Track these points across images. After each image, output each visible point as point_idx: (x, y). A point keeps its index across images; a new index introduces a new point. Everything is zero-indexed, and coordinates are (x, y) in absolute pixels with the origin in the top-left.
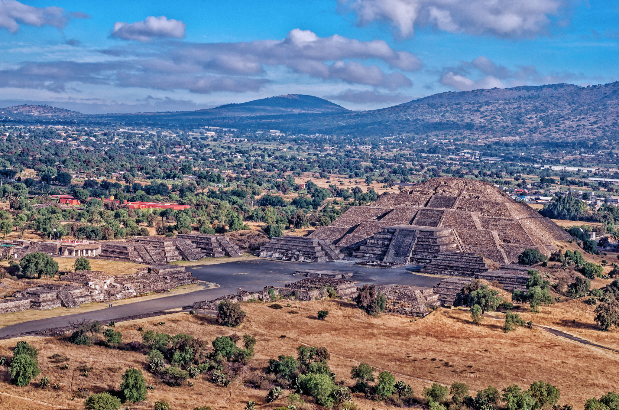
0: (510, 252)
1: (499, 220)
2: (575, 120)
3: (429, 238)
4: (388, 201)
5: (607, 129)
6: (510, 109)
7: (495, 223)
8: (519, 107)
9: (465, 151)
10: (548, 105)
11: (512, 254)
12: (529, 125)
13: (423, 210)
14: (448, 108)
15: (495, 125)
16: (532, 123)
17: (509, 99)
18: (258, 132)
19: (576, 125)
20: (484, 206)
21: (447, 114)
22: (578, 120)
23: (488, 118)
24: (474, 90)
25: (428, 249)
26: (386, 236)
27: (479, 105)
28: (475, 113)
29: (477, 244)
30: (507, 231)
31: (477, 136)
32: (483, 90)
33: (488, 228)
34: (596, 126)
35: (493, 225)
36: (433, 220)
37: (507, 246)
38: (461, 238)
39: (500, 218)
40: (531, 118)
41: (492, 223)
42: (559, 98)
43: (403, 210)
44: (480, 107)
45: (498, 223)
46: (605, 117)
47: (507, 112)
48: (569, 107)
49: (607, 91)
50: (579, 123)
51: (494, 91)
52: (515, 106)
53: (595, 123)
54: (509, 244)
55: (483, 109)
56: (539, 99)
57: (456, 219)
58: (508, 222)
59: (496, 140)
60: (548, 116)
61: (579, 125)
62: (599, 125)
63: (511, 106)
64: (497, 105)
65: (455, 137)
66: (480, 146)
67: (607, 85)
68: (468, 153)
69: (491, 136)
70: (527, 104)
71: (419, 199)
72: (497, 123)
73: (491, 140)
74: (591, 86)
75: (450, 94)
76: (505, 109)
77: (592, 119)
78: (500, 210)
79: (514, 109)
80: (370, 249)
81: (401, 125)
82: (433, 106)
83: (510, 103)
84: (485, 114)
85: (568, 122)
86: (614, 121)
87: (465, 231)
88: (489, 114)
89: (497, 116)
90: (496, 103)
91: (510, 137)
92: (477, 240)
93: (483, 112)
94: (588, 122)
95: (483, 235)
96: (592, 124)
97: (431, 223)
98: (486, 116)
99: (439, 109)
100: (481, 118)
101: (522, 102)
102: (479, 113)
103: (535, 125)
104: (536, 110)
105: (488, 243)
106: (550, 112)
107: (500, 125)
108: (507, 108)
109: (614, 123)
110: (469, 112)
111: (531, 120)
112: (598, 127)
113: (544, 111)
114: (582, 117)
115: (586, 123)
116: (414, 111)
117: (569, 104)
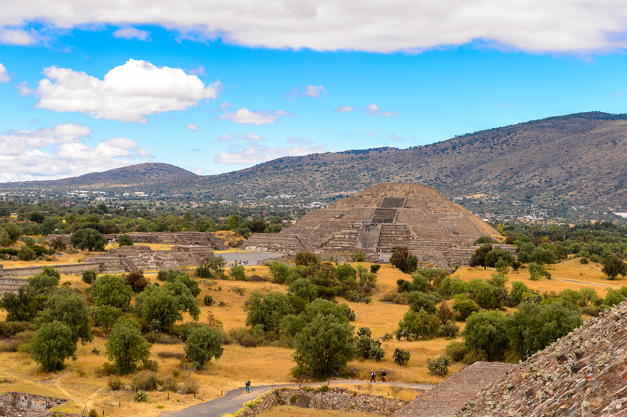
0: (460, 242)
1: (446, 215)
2: (402, 176)
3: (391, 231)
4: (342, 204)
5: (431, 182)
6: (345, 168)
7: (443, 219)
8: (353, 167)
9: (315, 203)
10: (377, 165)
11: (463, 244)
12: (364, 181)
13: (377, 209)
14: (291, 170)
15: (334, 182)
16: (366, 179)
17: (343, 161)
18: (125, 194)
19: (405, 180)
20: (430, 205)
21: (290, 174)
22: (406, 176)
23: (327, 176)
24: (310, 155)
25: (391, 240)
26: (352, 231)
27: (318, 166)
28: (315, 173)
29: (430, 236)
30: (455, 225)
31: (319, 191)
32: (317, 154)
33: (437, 223)
34: (421, 180)
35: (442, 220)
36: (388, 217)
37: (457, 237)
38: (415, 232)
39: (447, 213)
40: (364, 175)
41: (441, 219)
42: (387, 158)
43: (358, 210)
44: (319, 167)
45: (445, 218)
46: (428, 172)
47: (342, 171)
48: (395, 165)
49: (426, 152)
50: (406, 178)
51: (327, 155)
52: (349, 166)
53: (420, 178)
54: (459, 235)
55: (322, 169)
56: (369, 159)
57: (408, 216)
58: (455, 217)
59: (337, 194)
60: (378, 173)
61: (407, 180)
62: (424, 180)
63: (345, 166)
64: (333, 166)
65: (301, 193)
66: (326, 199)
67: (426, 146)
68: (317, 204)
69: (332, 192)
70: (359, 164)
71: (371, 201)
72: (335, 180)
73: (333, 194)
74: (412, 147)
75: (289, 159)
76: (341, 169)
77: (418, 175)
78: (445, 207)
79: (348, 168)
80: (338, 242)
81: (251, 184)
82: (277, 168)
83: (344, 164)
84: (324, 173)
85: (397, 178)
86: (437, 176)
87: (418, 225)
88: (328, 173)
89: (334, 175)
90: (332, 164)
91: (348, 192)
92: (430, 232)
93: (322, 172)
94: (414, 177)
95: (435, 228)
96: (418, 179)
97: (386, 220)
98: (325, 175)
99: (284, 171)
100: (321, 176)
101: (355, 162)
102: (318, 173)
103: (368, 181)
104: (367, 168)
105: (440, 235)
106: (380, 170)
107: (338, 182)
108: (342, 168)
109: (436, 178)
110: (310, 171)
111: (365, 177)
112: (423, 181)
113: (375, 170)
114: (408, 173)
115: (413, 178)
116: (261, 172)
117: (396, 163)
